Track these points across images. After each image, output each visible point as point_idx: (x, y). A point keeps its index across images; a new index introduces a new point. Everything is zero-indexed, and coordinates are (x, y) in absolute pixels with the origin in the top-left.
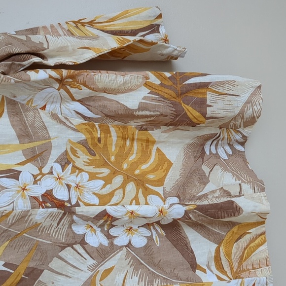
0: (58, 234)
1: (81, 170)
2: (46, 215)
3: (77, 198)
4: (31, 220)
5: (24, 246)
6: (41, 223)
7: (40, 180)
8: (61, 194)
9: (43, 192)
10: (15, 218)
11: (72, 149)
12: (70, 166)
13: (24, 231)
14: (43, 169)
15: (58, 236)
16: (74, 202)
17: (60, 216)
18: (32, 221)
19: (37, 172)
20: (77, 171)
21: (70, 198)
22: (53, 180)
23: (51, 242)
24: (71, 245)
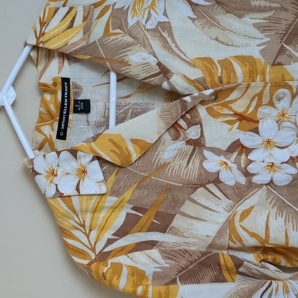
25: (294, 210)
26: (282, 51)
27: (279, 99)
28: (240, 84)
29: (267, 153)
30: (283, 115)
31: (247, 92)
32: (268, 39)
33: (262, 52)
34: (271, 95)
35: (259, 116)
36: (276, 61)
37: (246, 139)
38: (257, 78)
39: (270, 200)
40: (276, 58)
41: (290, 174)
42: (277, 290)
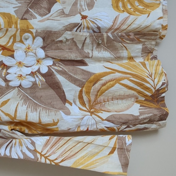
25: (33, 101)
26: (27, 12)
27: (26, 39)
28: (2, 29)
29: (19, 69)
30: (29, 48)
31: (7, 34)
32: (20, 5)
33: (15, 11)
34: (21, 36)
35: (14, 48)
36: (23, 17)
37: (7, 61)
38: (12, 26)
39: (19, 96)
40: (24, 15)
41: (31, 81)
42: (15, 144)
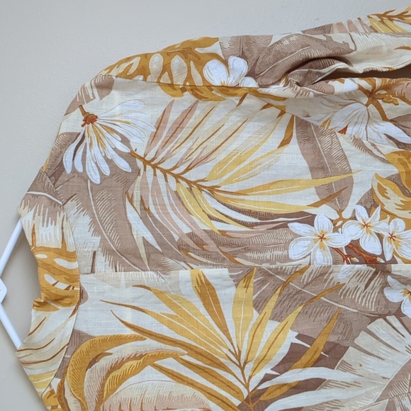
0: (366, 300)
1: (393, 216)
2: (351, 274)
3: (392, 251)
4: (331, 280)
5: (322, 315)
6: (344, 284)
7: (341, 226)
8: (371, 246)
9: (348, 242)
10: (312, 276)
11: (379, 187)
12: (378, 209)
13: (322, 294)
14: (343, 213)
15: (366, 303)
16: (388, 258)
17: (370, 276)
18: (332, 282)
19: (335, 216)
20: (389, 217)
21: (383, 251)
22: (358, 228)
23: (356, 311)
24: (383, 316)
